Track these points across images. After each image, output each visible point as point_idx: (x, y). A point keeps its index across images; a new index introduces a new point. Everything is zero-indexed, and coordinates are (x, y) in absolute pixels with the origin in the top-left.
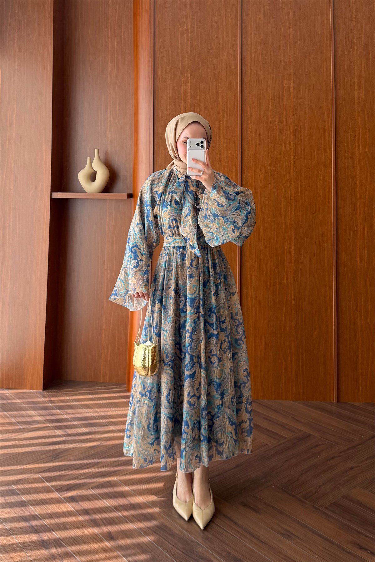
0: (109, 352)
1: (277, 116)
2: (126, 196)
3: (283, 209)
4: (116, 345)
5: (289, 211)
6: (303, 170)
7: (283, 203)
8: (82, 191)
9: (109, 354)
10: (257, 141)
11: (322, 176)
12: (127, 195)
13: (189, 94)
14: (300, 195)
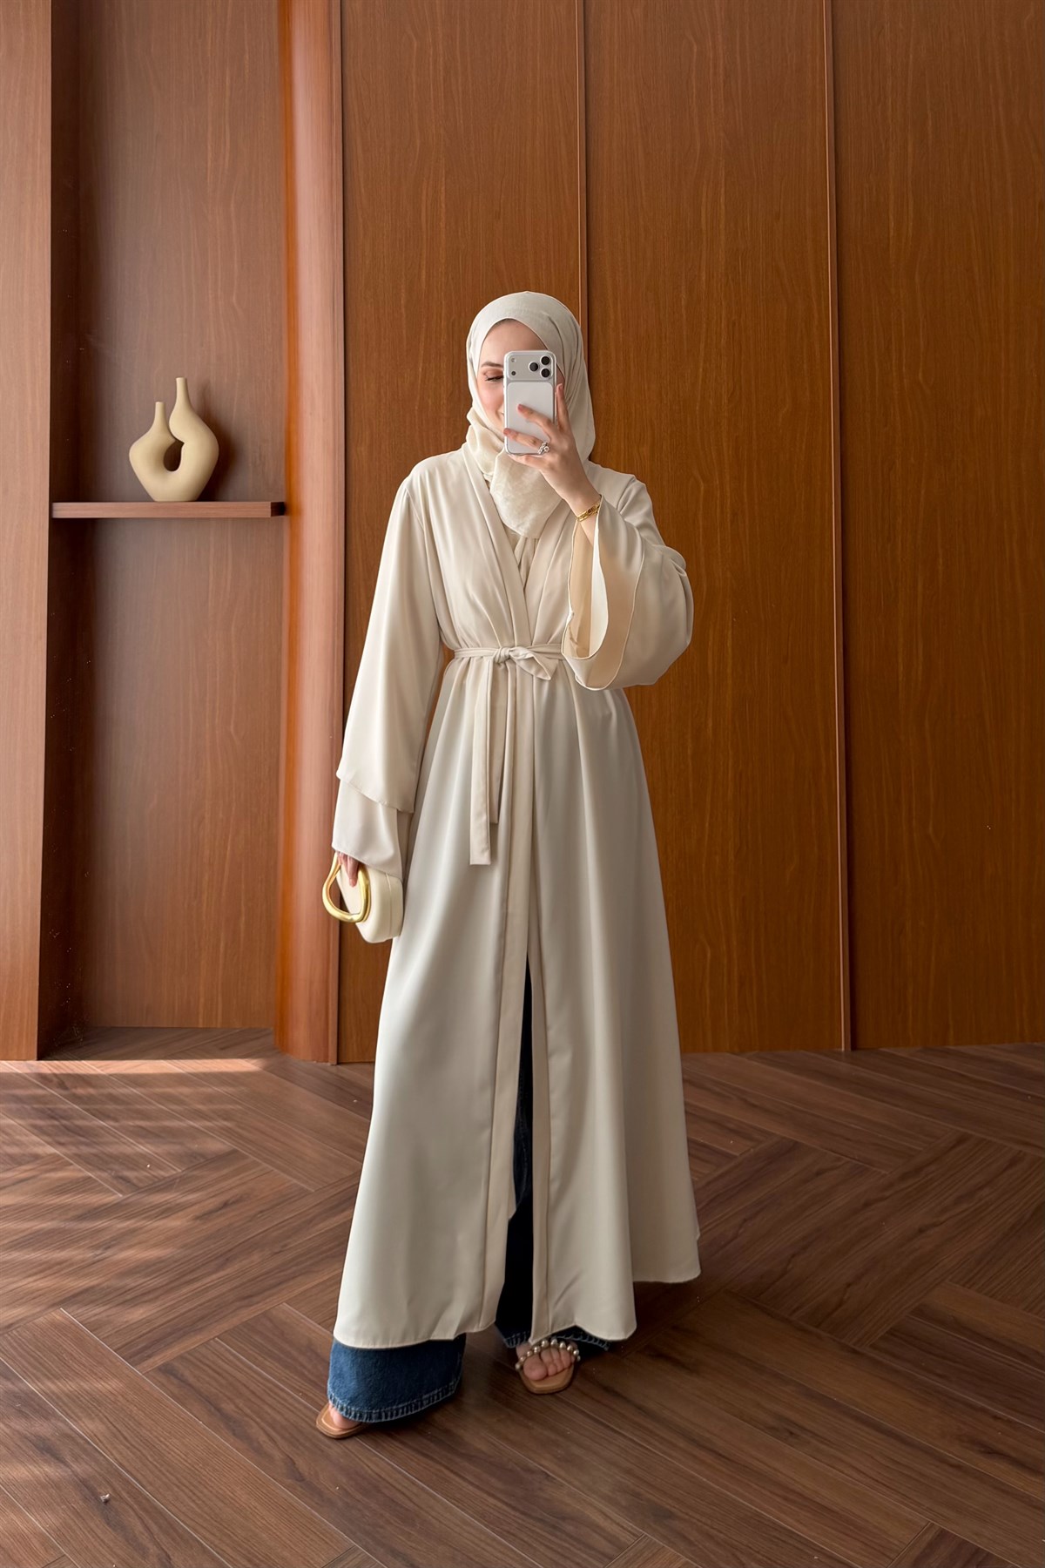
0: (222, 945)
1: (683, 287)
2: (270, 510)
3: (701, 539)
4: (242, 926)
5: (719, 544)
6: (754, 432)
7: (701, 523)
8: (145, 497)
9: (222, 949)
10: (632, 355)
11: (804, 447)
12: (272, 508)
13: (442, 225)
14: (746, 500)
